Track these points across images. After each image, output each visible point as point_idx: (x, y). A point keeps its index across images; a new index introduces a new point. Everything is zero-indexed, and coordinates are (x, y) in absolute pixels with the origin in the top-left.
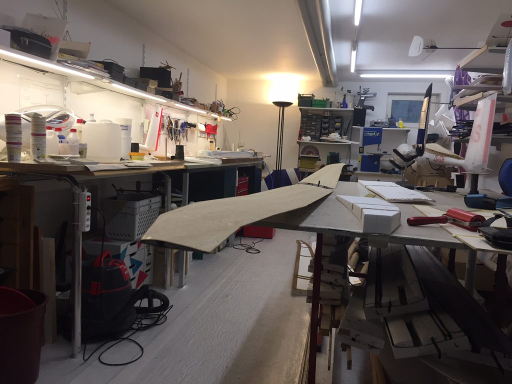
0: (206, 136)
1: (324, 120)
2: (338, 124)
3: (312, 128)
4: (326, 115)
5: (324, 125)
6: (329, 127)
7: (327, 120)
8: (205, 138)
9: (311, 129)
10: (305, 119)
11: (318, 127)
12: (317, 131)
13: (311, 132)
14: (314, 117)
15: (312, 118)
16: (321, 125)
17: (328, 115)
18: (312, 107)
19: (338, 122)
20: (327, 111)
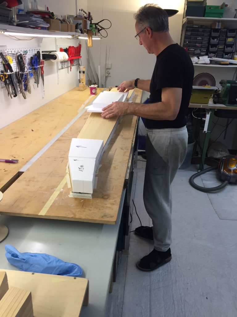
0: (69, 65)
1: (214, 34)
2: (230, 40)
3: (197, 44)
4: (217, 27)
5: (212, 41)
6: (218, 44)
7: (216, 34)
8: (68, 67)
9: (195, 46)
10: (189, 33)
11: (205, 43)
12: (202, 49)
13: (195, 50)
14: (201, 30)
15: (198, 31)
16: (209, 40)
17: (220, 28)
18: (204, 16)
19: (230, 37)
20: (219, 21)
